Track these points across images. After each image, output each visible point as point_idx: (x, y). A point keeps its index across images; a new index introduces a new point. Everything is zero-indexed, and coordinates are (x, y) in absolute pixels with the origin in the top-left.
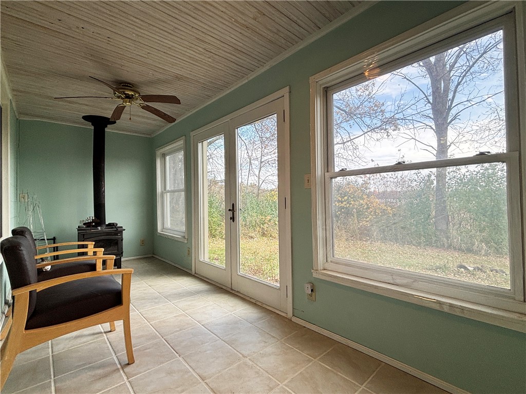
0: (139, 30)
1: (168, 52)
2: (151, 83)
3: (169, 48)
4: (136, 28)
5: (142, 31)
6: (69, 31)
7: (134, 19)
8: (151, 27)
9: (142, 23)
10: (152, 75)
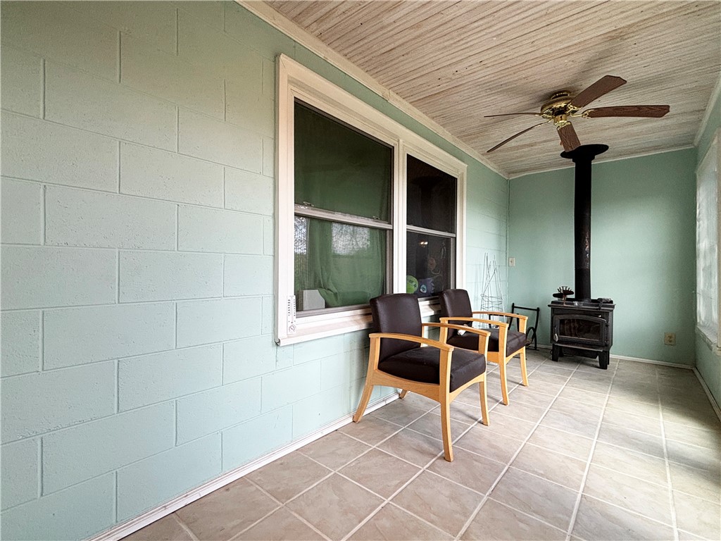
0: (491, 30)
1: (553, 20)
2: (585, 72)
3: (546, 14)
4: (487, 31)
5: (495, 28)
6: (452, 82)
7: (476, 24)
8: (497, 15)
9: (485, 20)
10: (571, 63)
